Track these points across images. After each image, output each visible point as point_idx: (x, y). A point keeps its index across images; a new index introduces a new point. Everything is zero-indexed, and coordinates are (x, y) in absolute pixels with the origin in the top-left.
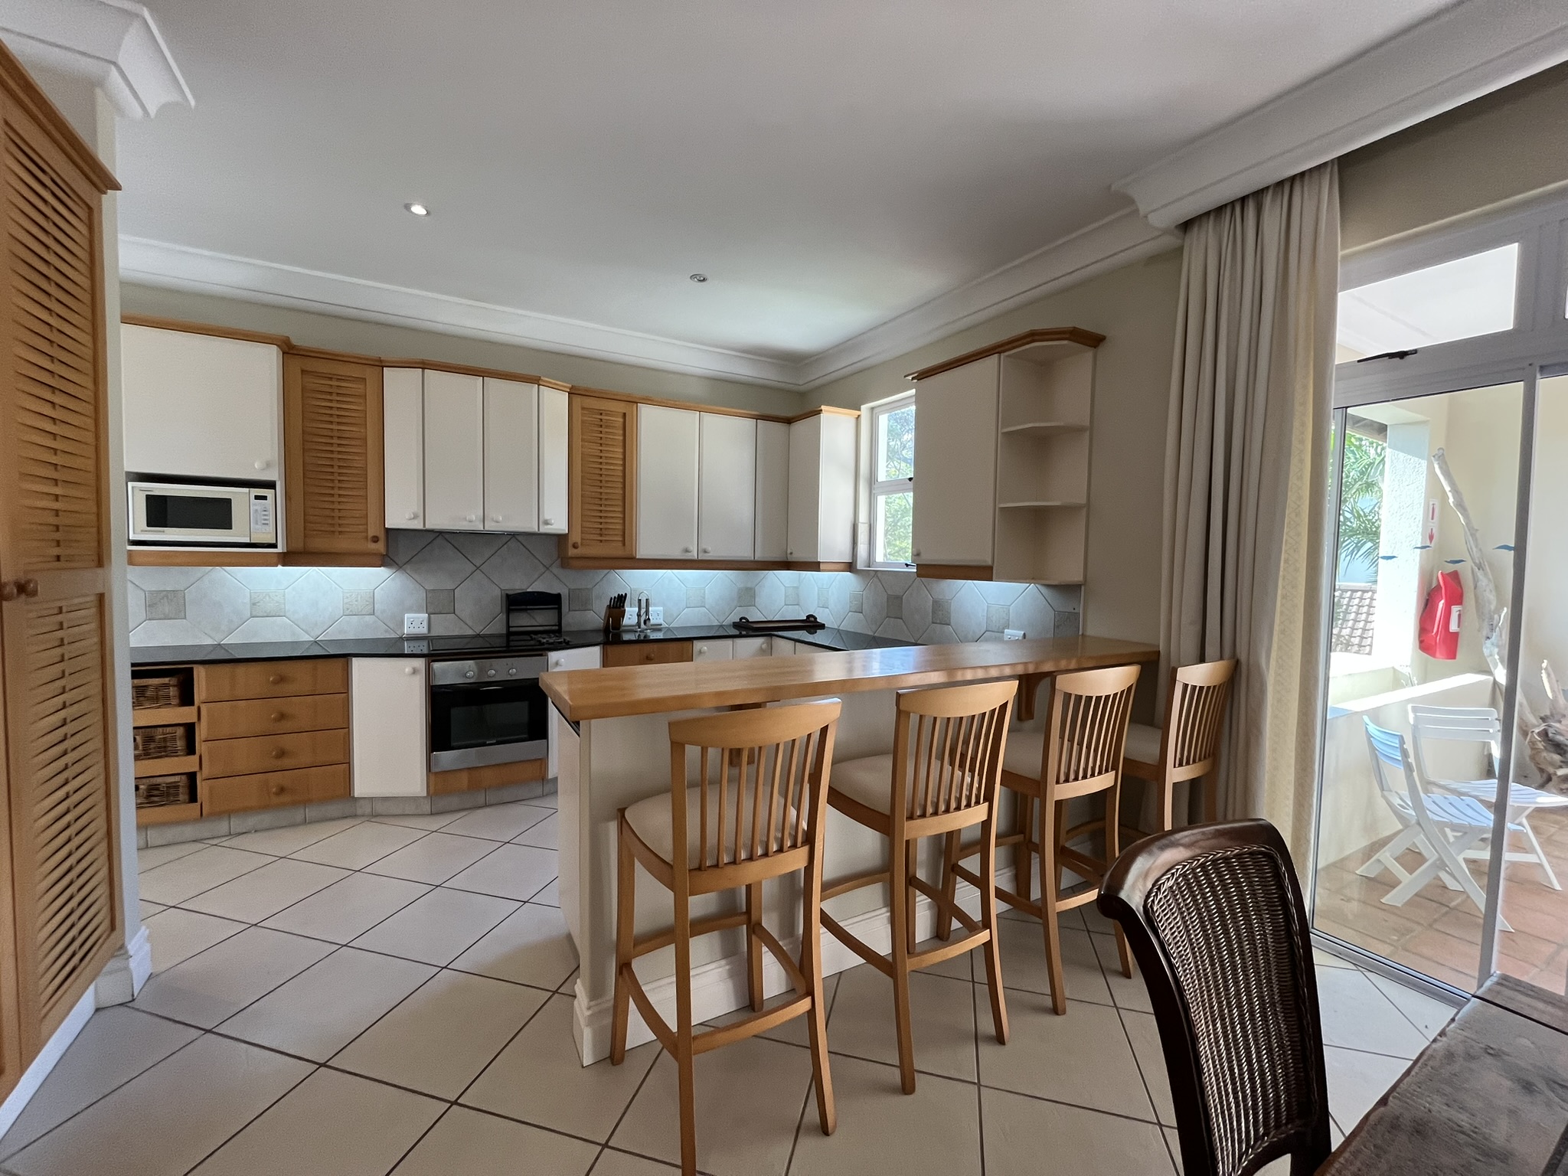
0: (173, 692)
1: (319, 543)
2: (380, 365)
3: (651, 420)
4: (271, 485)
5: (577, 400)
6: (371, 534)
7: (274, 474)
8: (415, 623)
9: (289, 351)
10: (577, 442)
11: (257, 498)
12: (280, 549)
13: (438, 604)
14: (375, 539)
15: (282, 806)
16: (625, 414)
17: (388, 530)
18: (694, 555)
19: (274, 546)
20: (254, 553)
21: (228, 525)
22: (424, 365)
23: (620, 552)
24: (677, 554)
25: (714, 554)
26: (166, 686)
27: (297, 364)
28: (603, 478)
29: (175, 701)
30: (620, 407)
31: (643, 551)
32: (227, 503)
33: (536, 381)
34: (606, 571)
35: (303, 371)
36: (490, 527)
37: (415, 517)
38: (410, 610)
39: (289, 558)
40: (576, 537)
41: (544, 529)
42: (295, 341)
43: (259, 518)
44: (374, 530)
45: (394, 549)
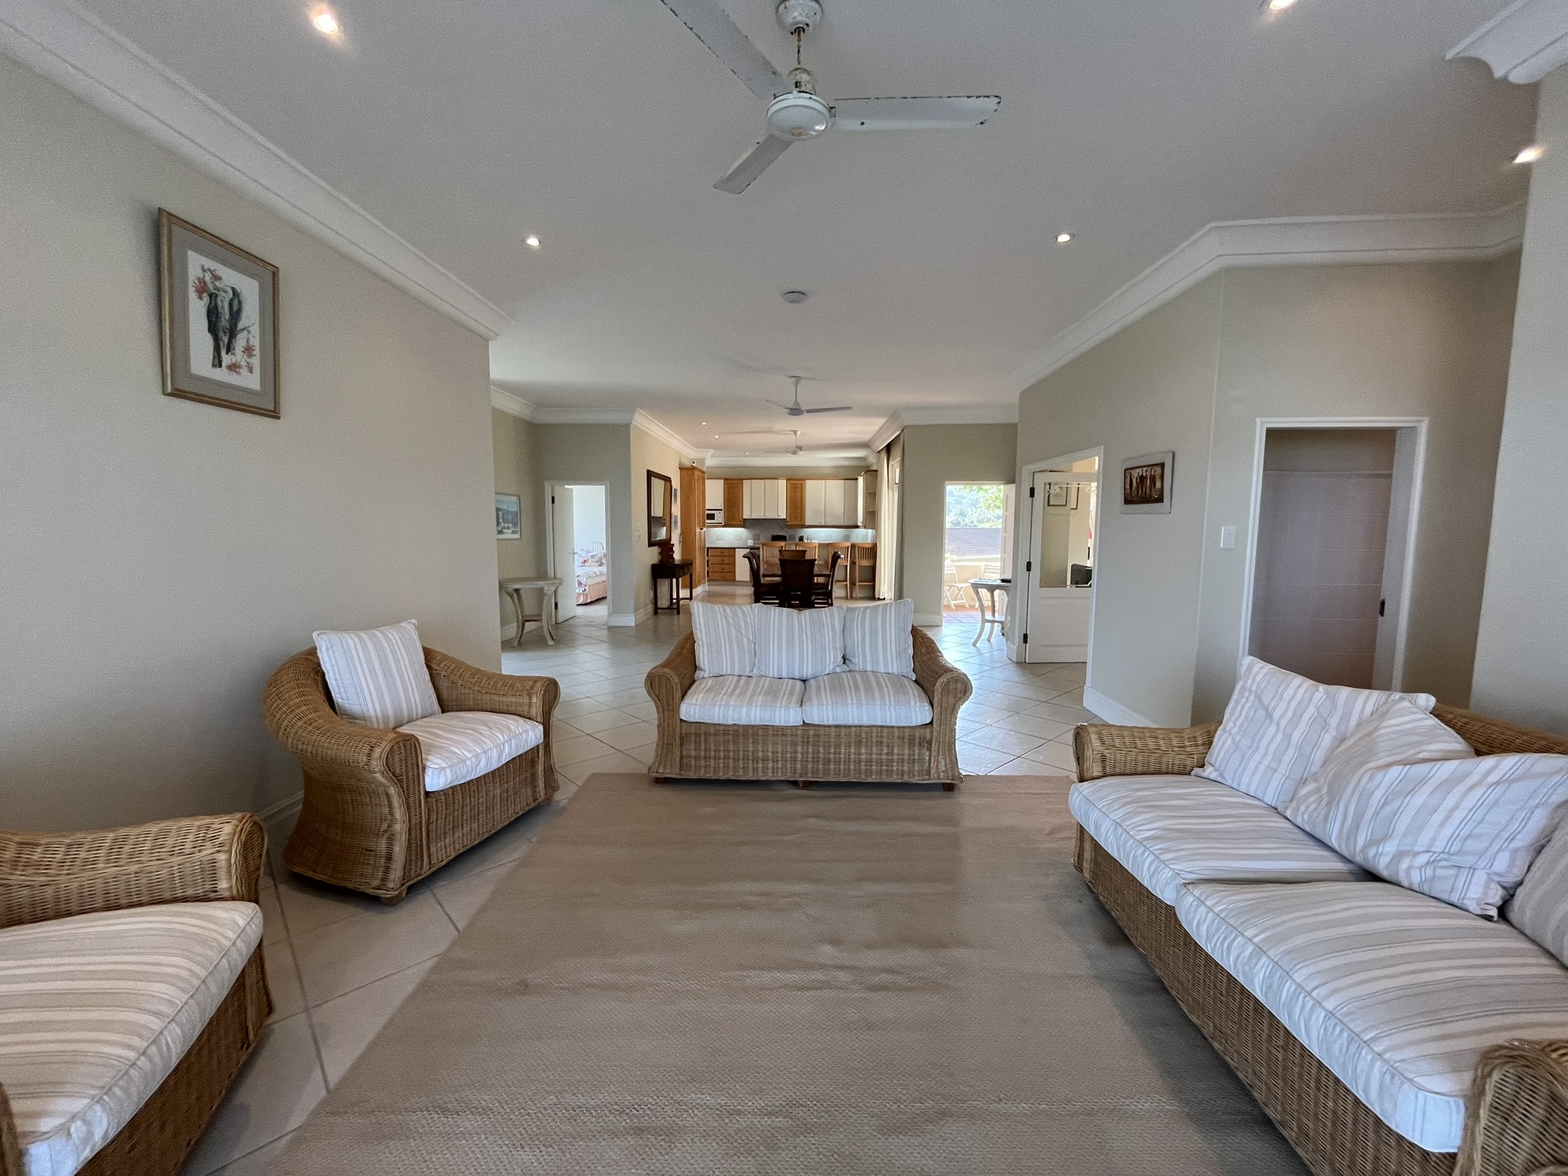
1: (729, 523)
2: (743, 479)
3: (809, 485)
4: (721, 510)
5: (789, 482)
7: (722, 508)
8: (750, 543)
9: (725, 479)
10: (788, 493)
11: (720, 513)
13: (756, 538)
14: (742, 521)
15: (722, 580)
16: (802, 484)
17: (744, 519)
18: (823, 524)
19: (722, 523)
20: (718, 525)
21: (714, 519)
22: (751, 479)
23: (800, 524)
24: (817, 524)
25: (829, 524)
27: (726, 482)
28: (795, 502)
30: (799, 482)
31: (808, 523)
32: (714, 514)
33: (777, 478)
34: (801, 529)
35: (728, 483)
36: (766, 517)
37: (749, 516)
38: (748, 538)
39: (724, 526)
40: (788, 520)
41: (780, 518)
42: (726, 477)
43: (719, 517)
44: (741, 519)
45: (745, 523)
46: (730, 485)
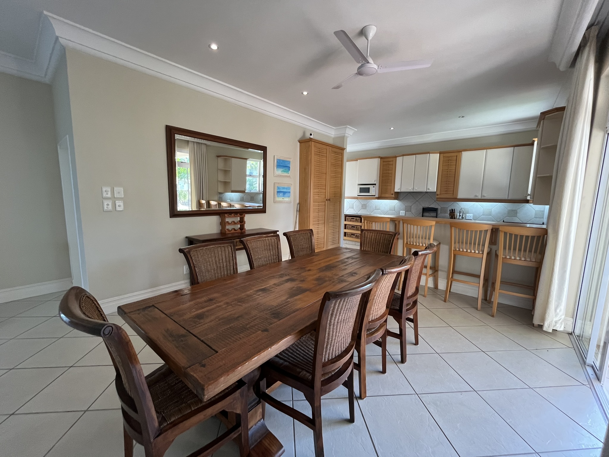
0: (360, 220)
1: (383, 195)
2: (396, 157)
3: (466, 156)
4: (375, 184)
5: (442, 155)
6: (392, 193)
7: (376, 182)
8: (402, 214)
9: (381, 158)
10: (441, 166)
11: (373, 187)
12: (376, 197)
13: (407, 210)
14: (392, 194)
16: (457, 156)
17: (397, 192)
18: (479, 197)
19: (375, 196)
20: (373, 197)
21: (369, 192)
22: (403, 155)
23: (452, 197)
24: (472, 197)
25: (487, 197)
26: (359, 219)
27: (382, 160)
28: (448, 176)
29: (360, 222)
30: (455, 154)
31: (460, 196)
32: (369, 188)
33: (429, 153)
34: (453, 202)
35: (383, 161)
36: (414, 191)
37: (399, 189)
38: (401, 210)
39: (378, 198)
40: (438, 193)
41: (428, 191)
42: (381, 156)
43: (374, 191)
44: (392, 192)
45: (397, 196)
46: (384, 163)
